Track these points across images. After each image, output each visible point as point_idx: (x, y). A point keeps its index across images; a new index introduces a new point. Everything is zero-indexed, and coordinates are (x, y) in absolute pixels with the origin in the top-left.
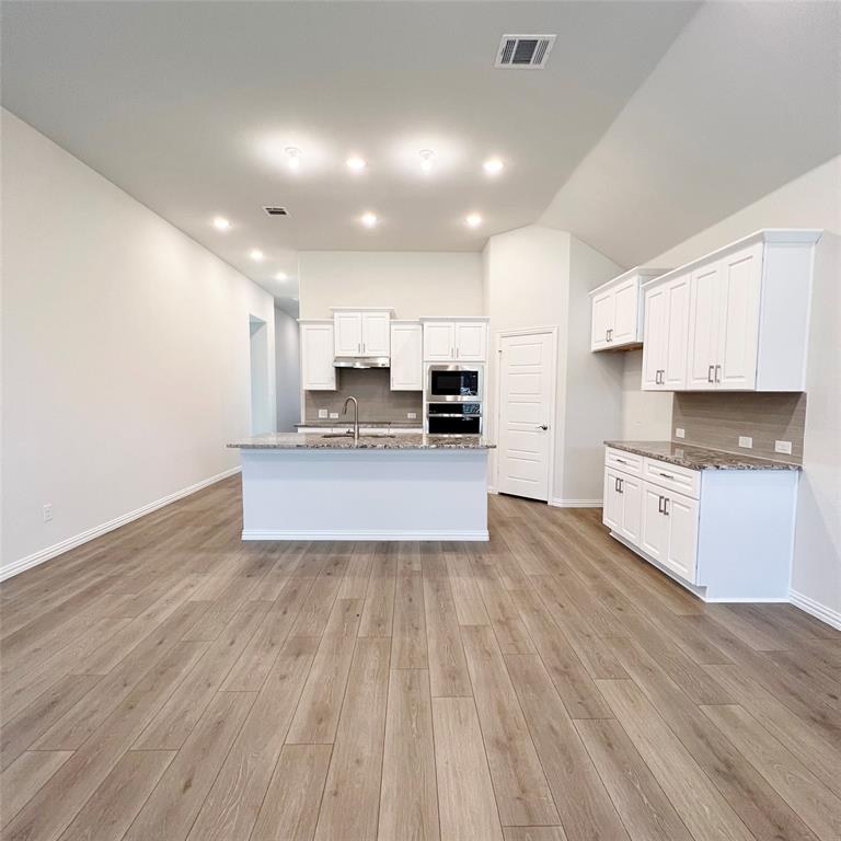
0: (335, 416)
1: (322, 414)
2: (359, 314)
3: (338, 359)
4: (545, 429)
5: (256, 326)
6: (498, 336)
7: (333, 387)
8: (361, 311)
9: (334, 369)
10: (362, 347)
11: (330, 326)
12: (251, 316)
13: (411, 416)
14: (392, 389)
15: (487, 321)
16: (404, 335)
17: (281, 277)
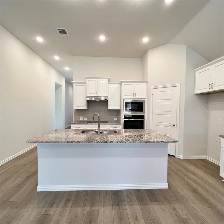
0: (86, 119)
1: (81, 118)
2: (96, 80)
3: (87, 97)
4: (174, 126)
5: (58, 87)
6: (152, 88)
7: (85, 108)
8: (97, 78)
9: (86, 101)
10: (97, 92)
11: (85, 84)
12: (56, 83)
13: (115, 119)
14: (109, 109)
15: (147, 82)
16: (114, 88)
17: (67, 69)
